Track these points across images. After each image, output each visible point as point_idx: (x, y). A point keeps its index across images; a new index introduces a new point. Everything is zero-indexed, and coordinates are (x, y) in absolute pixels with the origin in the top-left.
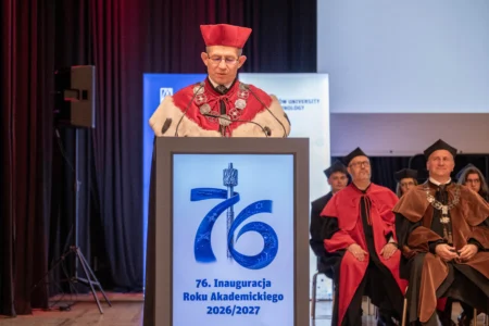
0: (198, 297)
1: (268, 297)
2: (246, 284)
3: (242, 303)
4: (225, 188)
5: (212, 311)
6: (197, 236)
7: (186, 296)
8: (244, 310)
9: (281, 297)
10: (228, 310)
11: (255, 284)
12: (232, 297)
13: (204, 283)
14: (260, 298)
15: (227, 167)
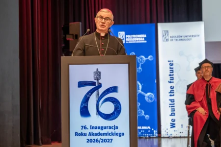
0: (82, 134)
1: (117, 134)
2: (106, 128)
3: (104, 137)
4: (95, 81)
5: (89, 141)
6: (81, 105)
7: (76, 134)
8: (105, 141)
9: (123, 134)
10: (97, 141)
11: (110, 128)
12: (99, 134)
13: (85, 128)
14: (112, 134)
15: (95, 70)
